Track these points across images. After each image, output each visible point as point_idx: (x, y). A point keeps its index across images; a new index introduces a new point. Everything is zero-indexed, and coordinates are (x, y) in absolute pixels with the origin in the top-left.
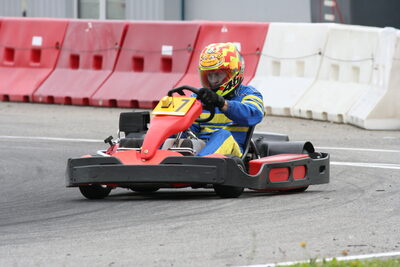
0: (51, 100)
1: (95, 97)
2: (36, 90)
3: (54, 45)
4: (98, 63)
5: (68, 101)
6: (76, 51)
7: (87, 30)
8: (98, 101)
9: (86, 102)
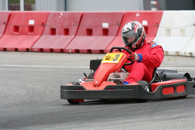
0: (41, 50)
1: (67, 48)
2: (33, 46)
3: (41, 24)
4: (67, 32)
5: (52, 51)
6: (54, 27)
7: (60, 16)
8: (68, 50)
9: (62, 51)
